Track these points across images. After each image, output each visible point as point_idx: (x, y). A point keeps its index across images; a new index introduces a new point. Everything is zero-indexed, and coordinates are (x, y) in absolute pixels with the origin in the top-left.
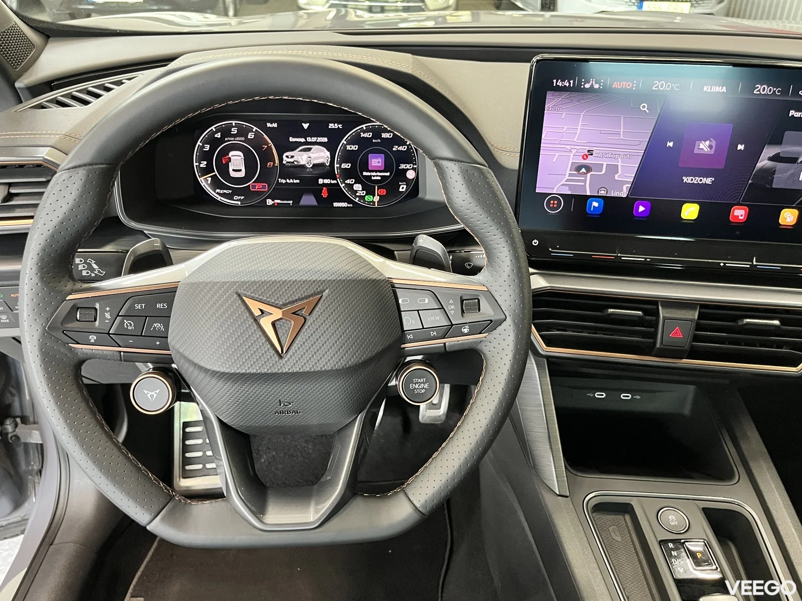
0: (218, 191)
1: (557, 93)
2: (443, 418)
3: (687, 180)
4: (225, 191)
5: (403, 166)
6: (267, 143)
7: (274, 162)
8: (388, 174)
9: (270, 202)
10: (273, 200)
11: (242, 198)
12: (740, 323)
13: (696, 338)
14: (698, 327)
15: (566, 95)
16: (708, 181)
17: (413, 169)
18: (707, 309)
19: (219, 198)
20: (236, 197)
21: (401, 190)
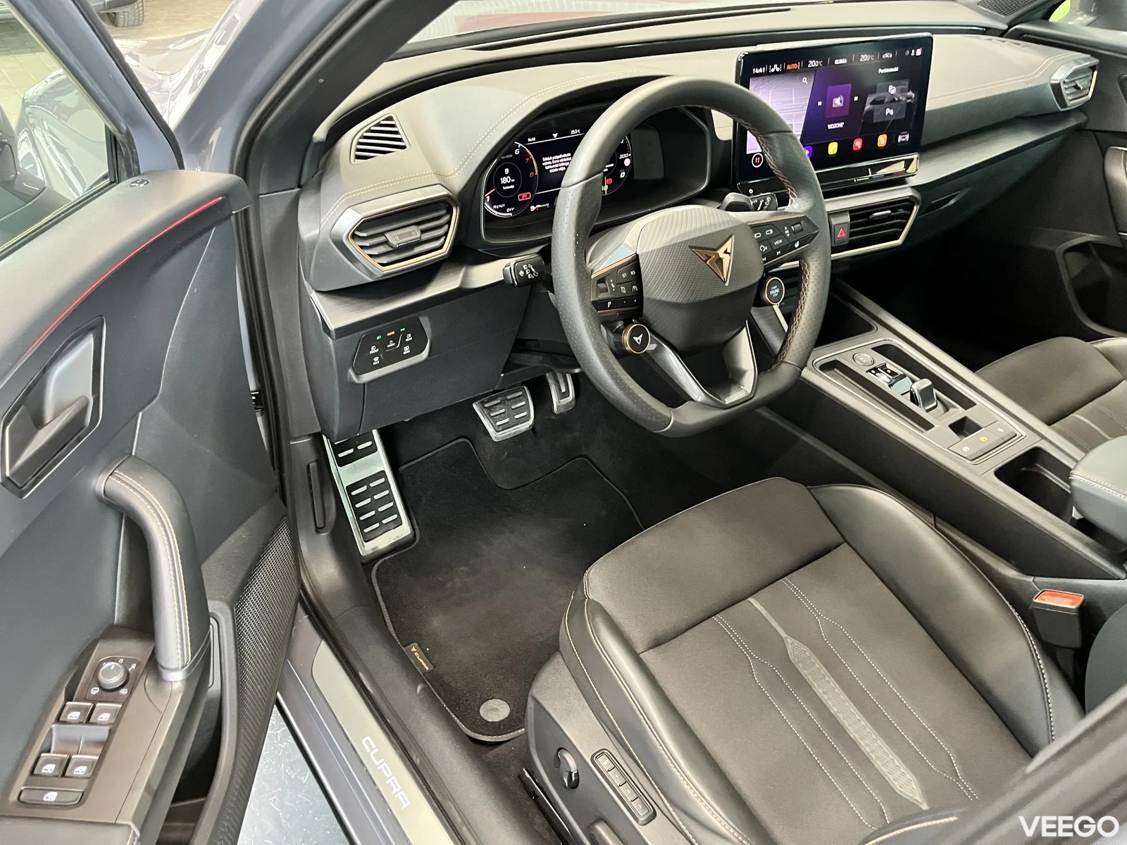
0: (495, 207)
1: (756, 78)
2: (574, 403)
3: (830, 127)
4: (500, 206)
5: (622, 157)
6: (529, 156)
7: (535, 173)
8: (612, 165)
9: (533, 208)
10: (535, 206)
11: (513, 209)
12: (871, 217)
13: (852, 235)
14: (852, 226)
15: (760, 79)
16: (841, 125)
17: (629, 157)
18: (855, 213)
19: (496, 213)
20: (508, 210)
21: (621, 177)
